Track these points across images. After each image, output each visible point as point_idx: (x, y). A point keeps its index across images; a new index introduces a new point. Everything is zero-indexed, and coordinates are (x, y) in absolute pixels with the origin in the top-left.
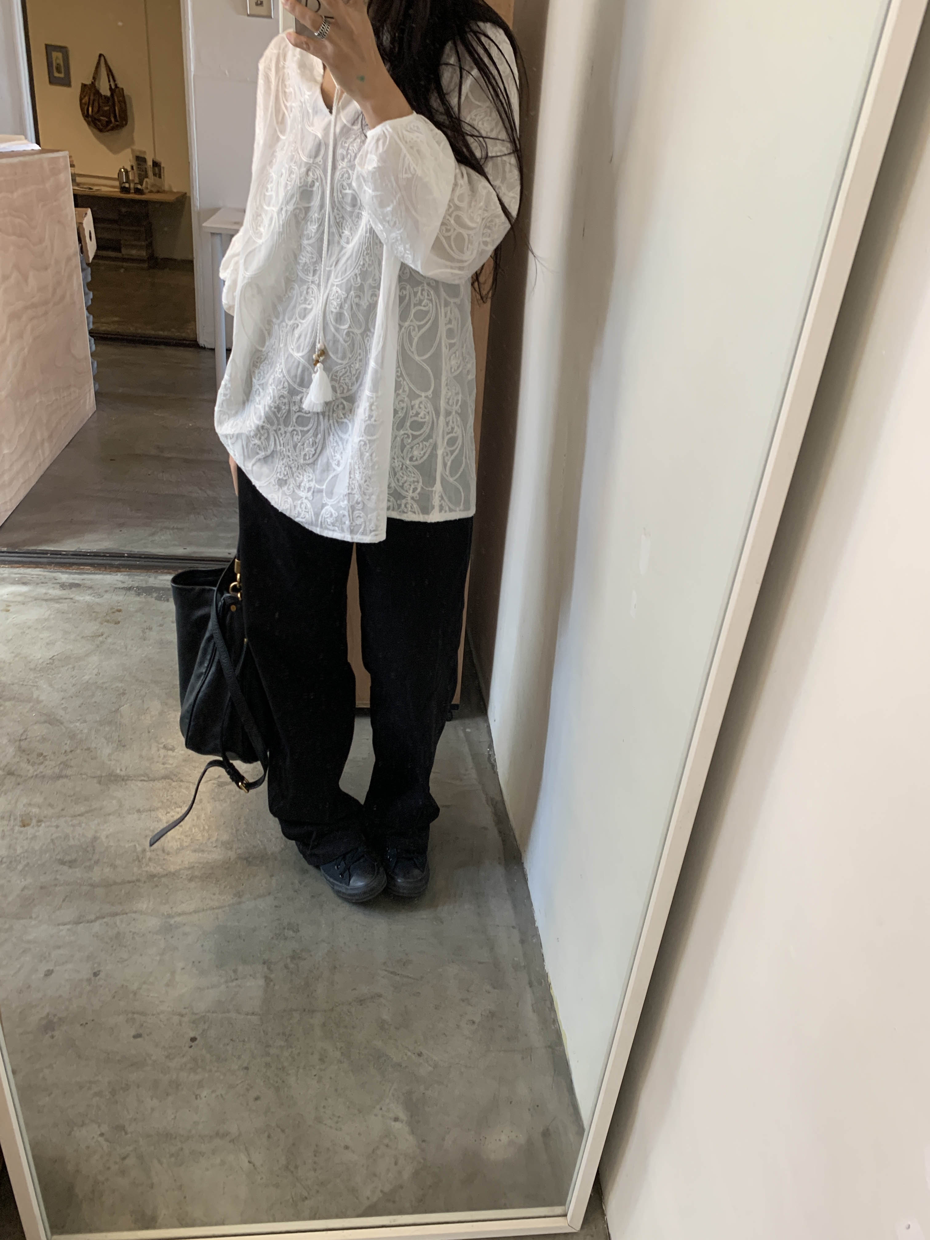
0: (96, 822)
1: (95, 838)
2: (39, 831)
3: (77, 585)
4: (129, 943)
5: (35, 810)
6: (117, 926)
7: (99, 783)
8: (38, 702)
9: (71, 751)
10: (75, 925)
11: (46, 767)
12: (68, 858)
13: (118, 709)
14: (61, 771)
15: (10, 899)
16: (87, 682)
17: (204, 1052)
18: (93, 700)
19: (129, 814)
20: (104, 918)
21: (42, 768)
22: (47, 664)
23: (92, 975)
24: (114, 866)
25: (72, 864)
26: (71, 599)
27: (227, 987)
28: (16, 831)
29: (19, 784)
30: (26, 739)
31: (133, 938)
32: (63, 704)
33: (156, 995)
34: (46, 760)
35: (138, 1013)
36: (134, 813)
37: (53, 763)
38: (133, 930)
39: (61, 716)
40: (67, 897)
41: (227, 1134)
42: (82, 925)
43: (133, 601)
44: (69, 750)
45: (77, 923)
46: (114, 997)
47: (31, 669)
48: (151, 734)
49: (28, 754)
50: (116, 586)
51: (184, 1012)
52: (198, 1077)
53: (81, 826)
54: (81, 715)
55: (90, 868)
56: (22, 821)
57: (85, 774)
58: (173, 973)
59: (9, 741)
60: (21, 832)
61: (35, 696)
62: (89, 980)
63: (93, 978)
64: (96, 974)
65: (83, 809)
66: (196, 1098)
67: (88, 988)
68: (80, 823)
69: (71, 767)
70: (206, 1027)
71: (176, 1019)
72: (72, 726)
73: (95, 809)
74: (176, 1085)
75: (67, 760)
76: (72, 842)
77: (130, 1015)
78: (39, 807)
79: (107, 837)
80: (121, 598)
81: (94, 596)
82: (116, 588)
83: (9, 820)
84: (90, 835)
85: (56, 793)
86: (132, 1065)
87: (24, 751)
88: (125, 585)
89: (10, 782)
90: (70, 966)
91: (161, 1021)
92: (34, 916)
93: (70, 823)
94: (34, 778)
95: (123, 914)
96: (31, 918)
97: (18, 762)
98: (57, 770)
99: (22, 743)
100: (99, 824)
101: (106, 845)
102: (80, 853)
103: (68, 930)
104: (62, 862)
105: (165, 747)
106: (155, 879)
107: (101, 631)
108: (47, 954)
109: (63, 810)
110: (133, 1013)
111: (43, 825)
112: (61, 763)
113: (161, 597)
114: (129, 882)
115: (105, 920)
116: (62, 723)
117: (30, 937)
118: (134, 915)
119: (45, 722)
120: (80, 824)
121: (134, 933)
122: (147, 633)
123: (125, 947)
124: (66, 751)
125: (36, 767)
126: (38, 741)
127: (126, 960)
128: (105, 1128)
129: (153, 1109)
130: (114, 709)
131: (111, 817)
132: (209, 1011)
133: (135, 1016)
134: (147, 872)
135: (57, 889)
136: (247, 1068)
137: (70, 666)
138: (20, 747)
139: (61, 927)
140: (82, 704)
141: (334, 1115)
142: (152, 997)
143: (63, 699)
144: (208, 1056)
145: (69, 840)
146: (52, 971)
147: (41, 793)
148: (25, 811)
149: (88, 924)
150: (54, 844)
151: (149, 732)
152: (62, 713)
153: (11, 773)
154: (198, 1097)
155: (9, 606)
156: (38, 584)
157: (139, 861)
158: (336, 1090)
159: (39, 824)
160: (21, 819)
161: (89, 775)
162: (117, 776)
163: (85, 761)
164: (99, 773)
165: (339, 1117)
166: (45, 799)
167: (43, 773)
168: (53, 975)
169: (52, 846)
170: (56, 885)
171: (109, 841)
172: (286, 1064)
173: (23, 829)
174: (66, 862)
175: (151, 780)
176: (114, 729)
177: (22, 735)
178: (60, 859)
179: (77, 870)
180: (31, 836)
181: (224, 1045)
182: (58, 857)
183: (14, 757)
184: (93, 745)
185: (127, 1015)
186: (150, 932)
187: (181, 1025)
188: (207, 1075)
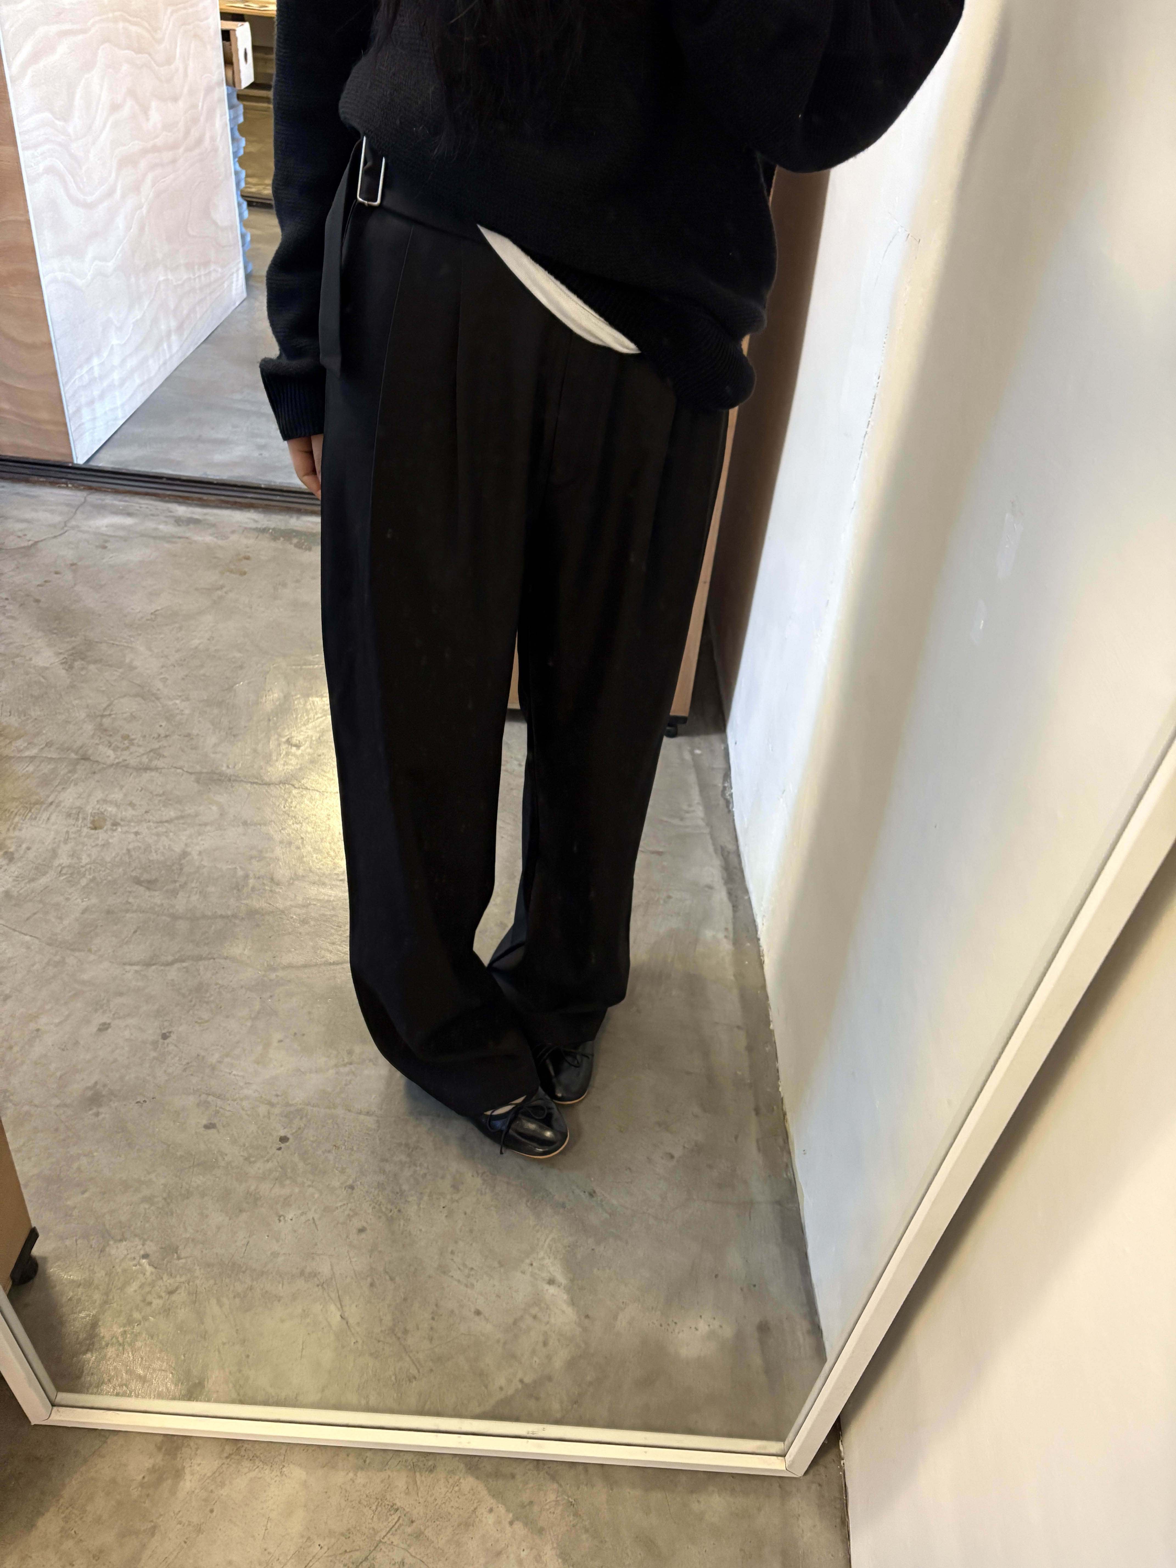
0: (187, 833)
1: (185, 854)
2: (114, 836)
3: (197, 522)
4: (212, 998)
5: (111, 809)
6: (199, 974)
7: (198, 781)
8: (132, 668)
9: (166, 736)
10: (145, 967)
11: (131, 753)
12: (145, 876)
13: (232, 687)
14: (150, 761)
15: (66, 922)
16: (196, 648)
17: (296, 1158)
18: (202, 672)
19: (233, 826)
20: (183, 961)
21: (125, 755)
22: (148, 620)
23: (160, 1037)
24: (204, 895)
25: (150, 884)
26: (187, 538)
27: (337, 1073)
28: (84, 834)
29: (94, 773)
30: (110, 715)
31: (220, 993)
32: (161, 673)
33: (241, 1074)
34: (133, 744)
35: (214, 1095)
36: (239, 826)
37: (141, 750)
38: (220, 982)
39: (159, 690)
40: (138, 928)
41: (314, 1275)
42: (153, 967)
43: (265, 547)
44: (162, 736)
45: (148, 964)
46: (185, 1070)
47: (126, 625)
48: (271, 723)
49: (111, 735)
50: (246, 526)
51: (274, 1100)
52: (286, 1191)
53: (167, 837)
54: (183, 691)
55: (174, 893)
56: (93, 822)
57: (181, 768)
58: (267, 1045)
59: (88, 716)
60: (89, 836)
61: (128, 660)
62: (155, 1043)
63: (161, 1041)
64: (165, 1036)
65: (172, 814)
66: (280, 1221)
67: (154, 1054)
68: (166, 832)
69: (164, 757)
70: (302, 1125)
71: (263, 1109)
72: (170, 703)
73: (189, 815)
74: (254, 1199)
75: (160, 748)
76: (154, 856)
77: (203, 1097)
78: (117, 806)
79: (200, 853)
80: (251, 541)
81: (217, 537)
82: (246, 528)
83: (77, 819)
84: (178, 848)
85: (140, 789)
86: (198, 1165)
87: (106, 730)
88: (259, 526)
89: (82, 769)
90: (132, 1021)
91: (243, 1109)
92: (94, 948)
93: (154, 831)
94: (114, 766)
95: (210, 959)
96: (90, 951)
97: (97, 744)
98: (145, 759)
99: (104, 720)
100: (190, 836)
101: (197, 864)
102: (163, 872)
103: (136, 972)
104: (138, 881)
105: (288, 742)
106: (257, 916)
107: (221, 583)
108: (105, 1001)
109: (146, 812)
110: (208, 1094)
111: (119, 829)
112: (150, 751)
113: (303, 544)
114: (222, 917)
115: (184, 964)
116: (158, 699)
117: (85, 977)
118: (222, 961)
119: (136, 695)
120: (166, 834)
121: (222, 986)
122: (279, 591)
123: (207, 1003)
124: (159, 735)
125: (119, 753)
126: (125, 719)
127: (207, 1021)
128: (151, 1247)
129: (219, 1228)
130: (227, 686)
131: (208, 828)
132: (308, 1104)
133: (210, 1098)
134: (247, 905)
135: (128, 915)
136: (352, 1187)
137: (177, 625)
138: (101, 725)
139: (128, 968)
140: (186, 676)
141: (465, 1265)
142: (234, 1075)
143: (163, 667)
144: (301, 1165)
145: (151, 852)
146: (109, 1024)
147: (122, 787)
148: (98, 809)
149: (162, 968)
150: (131, 856)
151: (269, 720)
152: (160, 685)
153: (85, 758)
154: (282, 1218)
155: (106, 541)
156: (146, 516)
157: (238, 890)
158: (471, 1231)
159: (115, 828)
160: (92, 818)
161: (185, 769)
162: (221, 774)
163: (183, 751)
164: (198, 768)
165: (472, 1269)
166: (125, 795)
167: (127, 762)
168: (110, 1030)
169: (127, 859)
170: (127, 911)
171: (202, 860)
172: (405, 1187)
173: (93, 832)
174: (143, 881)
175: (265, 784)
176: (224, 712)
177: (105, 709)
178: (135, 877)
179: (157, 893)
180: (103, 842)
181: (323, 1153)
182: (134, 874)
183: (93, 737)
184: (195, 732)
185: (200, 1096)
186: (242, 987)
187: (269, 1118)
188: (297, 1190)
